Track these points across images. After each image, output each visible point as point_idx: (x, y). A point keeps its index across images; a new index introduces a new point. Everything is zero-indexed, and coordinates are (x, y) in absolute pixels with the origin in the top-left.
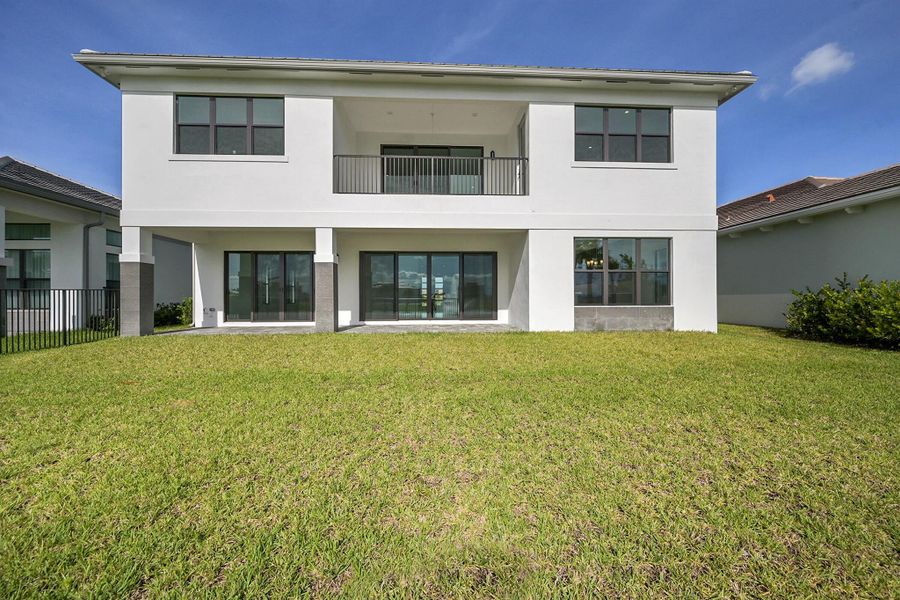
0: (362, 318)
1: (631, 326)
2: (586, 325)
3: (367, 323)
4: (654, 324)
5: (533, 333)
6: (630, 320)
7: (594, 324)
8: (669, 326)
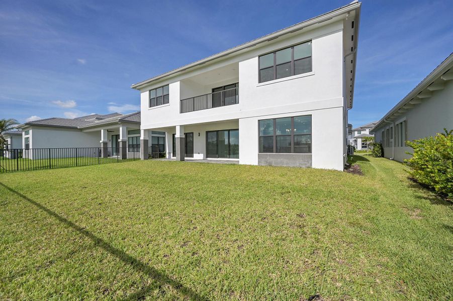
0: (207, 157)
1: (286, 164)
2: (263, 162)
3: (208, 159)
4: (300, 164)
5: (241, 165)
6: (285, 161)
7: (267, 162)
8: (309, 165)
